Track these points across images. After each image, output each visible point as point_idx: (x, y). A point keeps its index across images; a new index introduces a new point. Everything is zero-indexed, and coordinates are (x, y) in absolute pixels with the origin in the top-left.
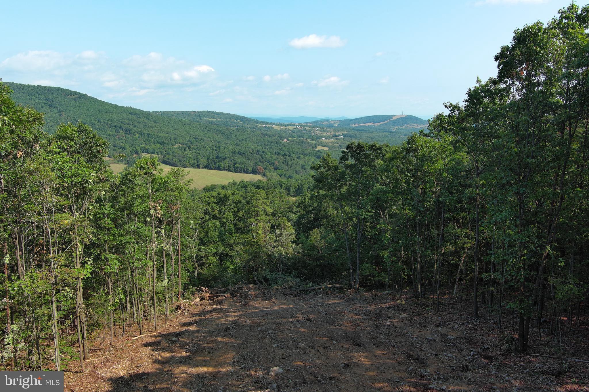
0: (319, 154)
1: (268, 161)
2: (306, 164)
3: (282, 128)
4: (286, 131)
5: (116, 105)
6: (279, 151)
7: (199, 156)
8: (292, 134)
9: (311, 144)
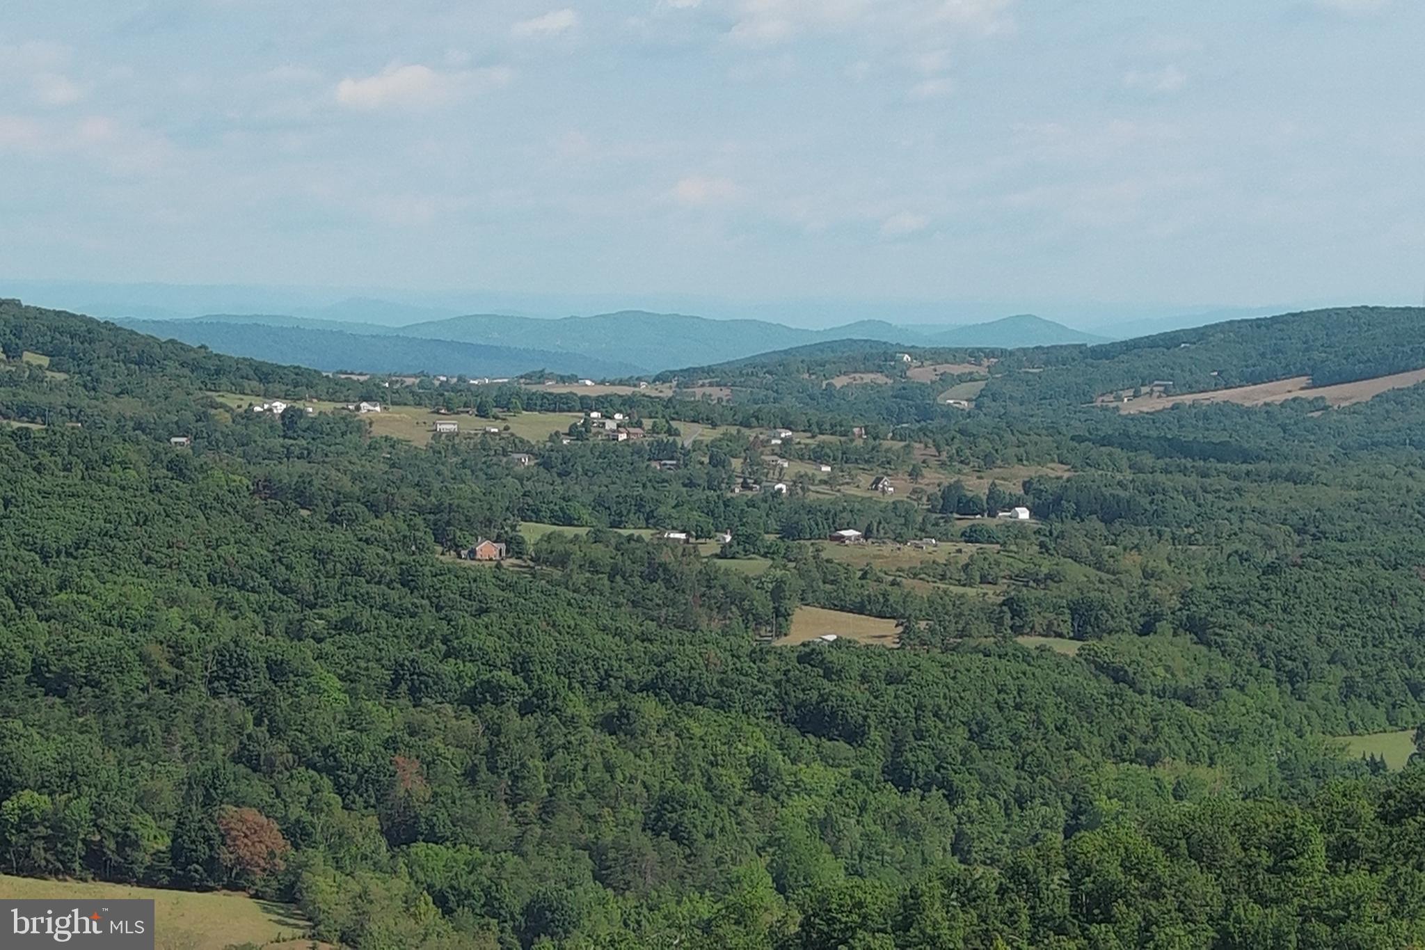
0: (817, 686)
1: (327, 763)
2: (694, 789)
3: (447, 426)
4: (487, 458)
6: (428, 662)
8: (549, 488)
9: (735, 584)
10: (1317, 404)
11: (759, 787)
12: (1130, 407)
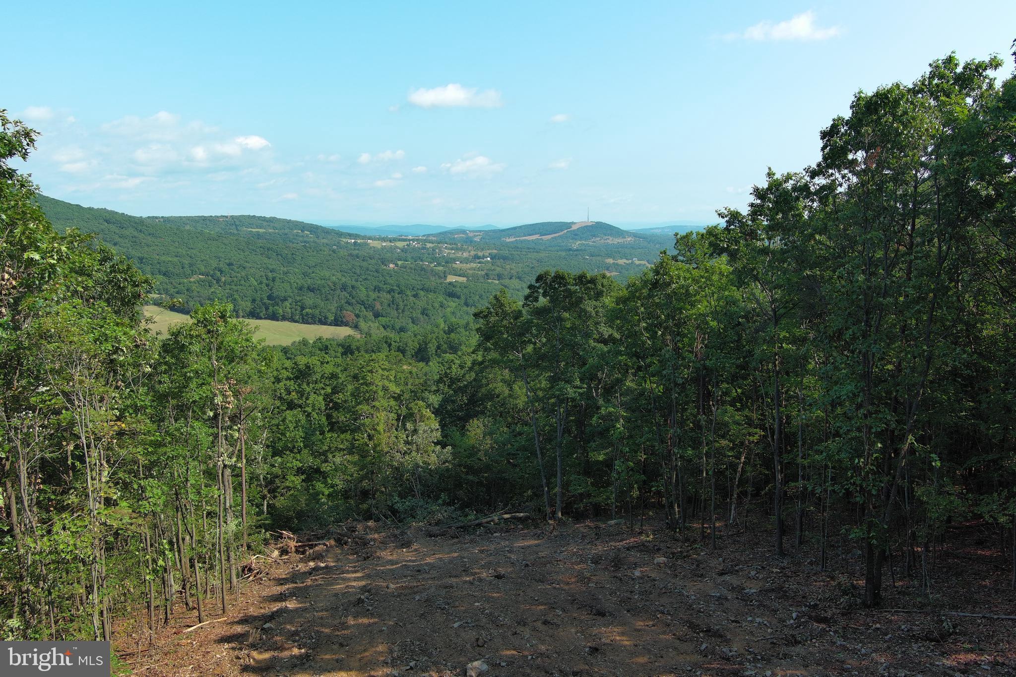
0: (452, 289)
1: (362, 303)
2: (430, 307)
3: (384, 244)
4: (392, 250)
5: (77, 205)
6: (381, 285)
7: (236, 296)
8: (403, 255)
9: (437, 271)
10: (541, 239)
11: (442, 307)
12: (508, 240)
